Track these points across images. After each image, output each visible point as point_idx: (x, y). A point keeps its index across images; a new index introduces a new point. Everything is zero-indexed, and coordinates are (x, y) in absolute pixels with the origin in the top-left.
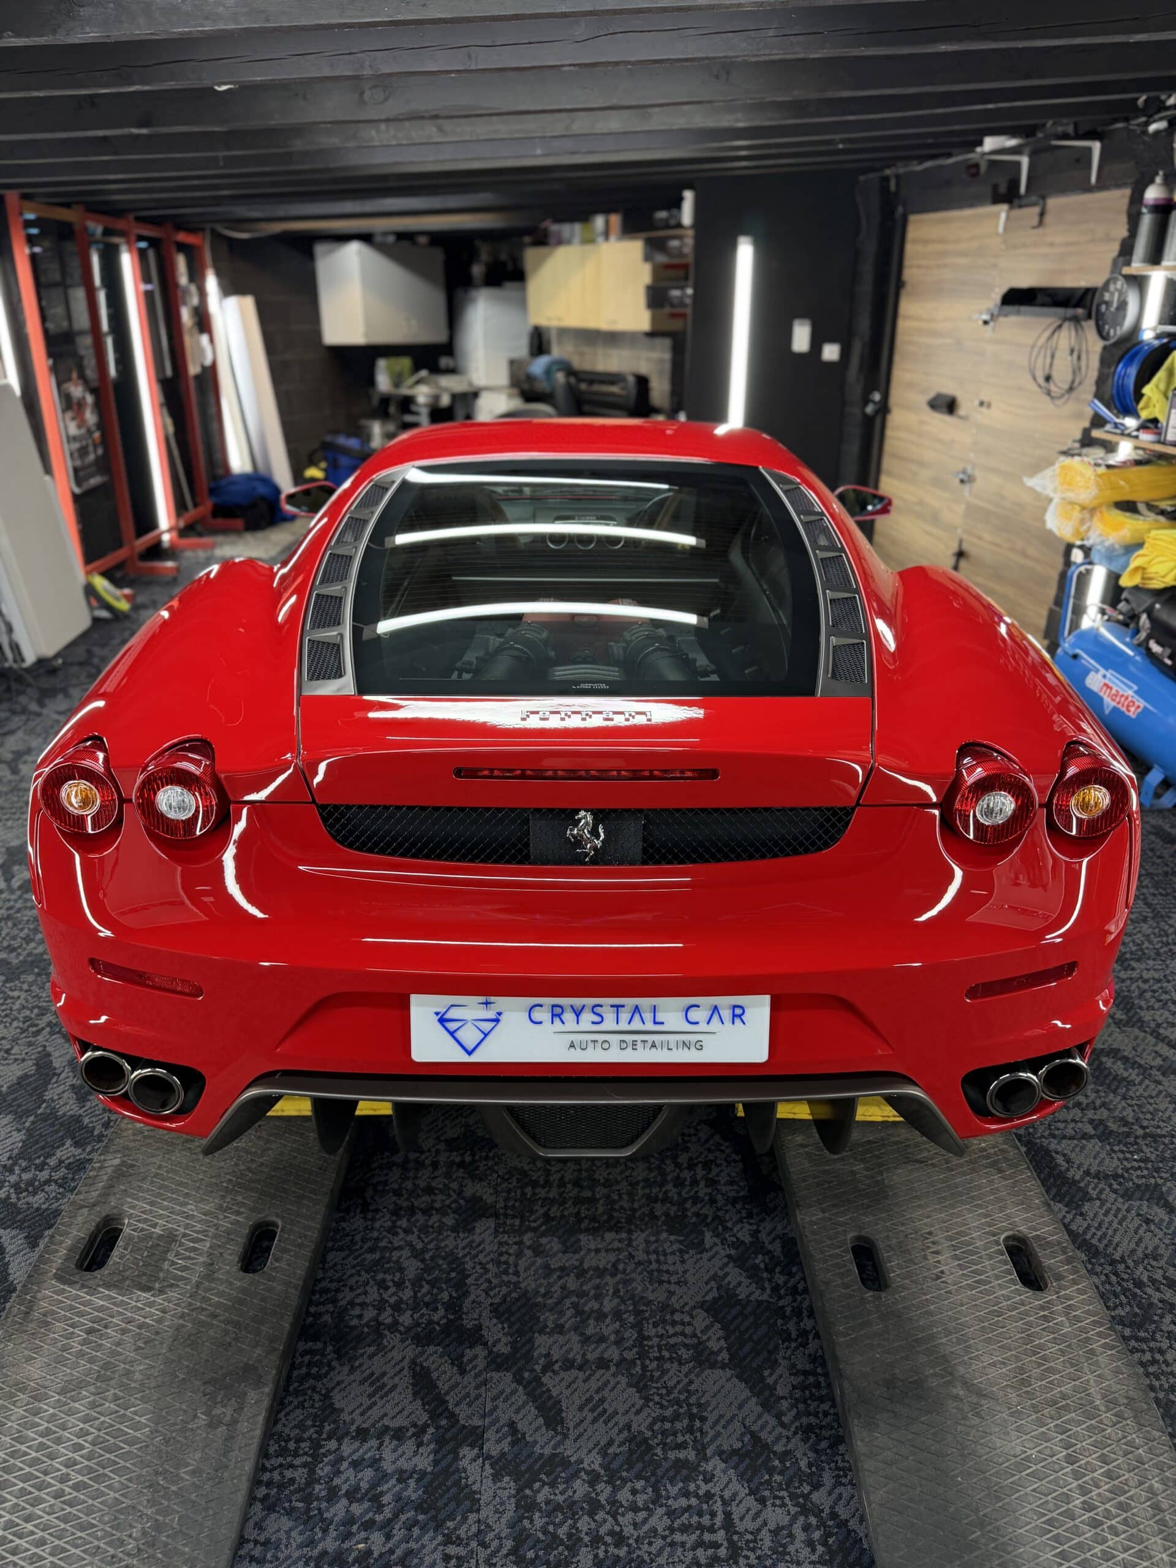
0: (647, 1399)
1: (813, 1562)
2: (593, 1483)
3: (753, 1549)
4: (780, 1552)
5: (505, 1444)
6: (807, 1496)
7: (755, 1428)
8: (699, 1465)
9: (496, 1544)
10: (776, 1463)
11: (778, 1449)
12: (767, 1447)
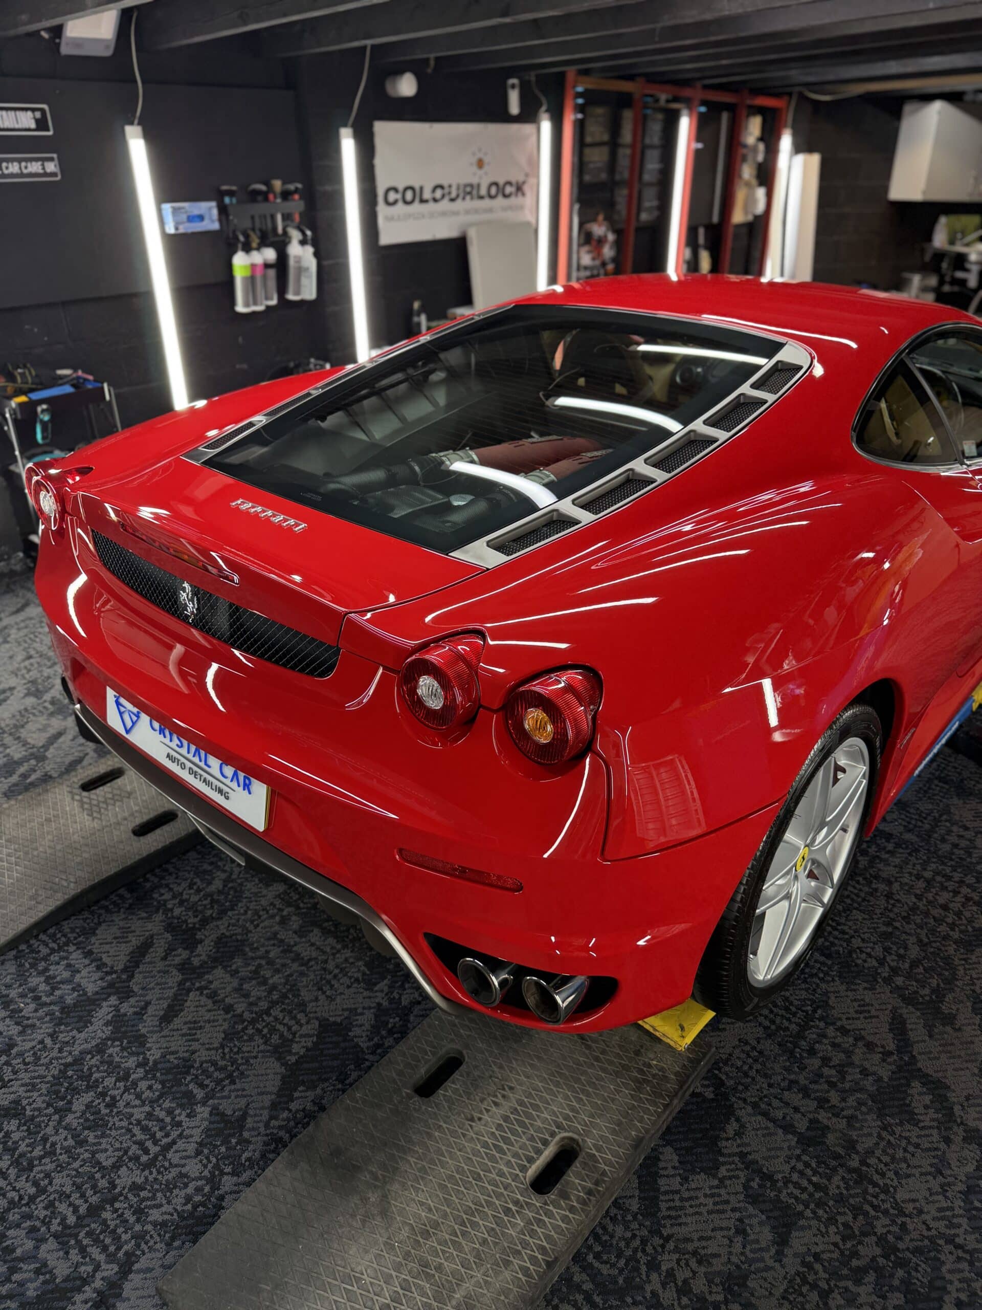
0: (222, 1046)
1: (176, 1210)
2: (139, 1065)
3: (159, 1172)
4: (169, 1187)
5: (132, 1010)
6: (222, 1173)
7: (251, 1112)
8: (196, 1104)
9: (65, 1054)
10: (234, 1141)
11: (246, 1134)
12: (242, 1128)
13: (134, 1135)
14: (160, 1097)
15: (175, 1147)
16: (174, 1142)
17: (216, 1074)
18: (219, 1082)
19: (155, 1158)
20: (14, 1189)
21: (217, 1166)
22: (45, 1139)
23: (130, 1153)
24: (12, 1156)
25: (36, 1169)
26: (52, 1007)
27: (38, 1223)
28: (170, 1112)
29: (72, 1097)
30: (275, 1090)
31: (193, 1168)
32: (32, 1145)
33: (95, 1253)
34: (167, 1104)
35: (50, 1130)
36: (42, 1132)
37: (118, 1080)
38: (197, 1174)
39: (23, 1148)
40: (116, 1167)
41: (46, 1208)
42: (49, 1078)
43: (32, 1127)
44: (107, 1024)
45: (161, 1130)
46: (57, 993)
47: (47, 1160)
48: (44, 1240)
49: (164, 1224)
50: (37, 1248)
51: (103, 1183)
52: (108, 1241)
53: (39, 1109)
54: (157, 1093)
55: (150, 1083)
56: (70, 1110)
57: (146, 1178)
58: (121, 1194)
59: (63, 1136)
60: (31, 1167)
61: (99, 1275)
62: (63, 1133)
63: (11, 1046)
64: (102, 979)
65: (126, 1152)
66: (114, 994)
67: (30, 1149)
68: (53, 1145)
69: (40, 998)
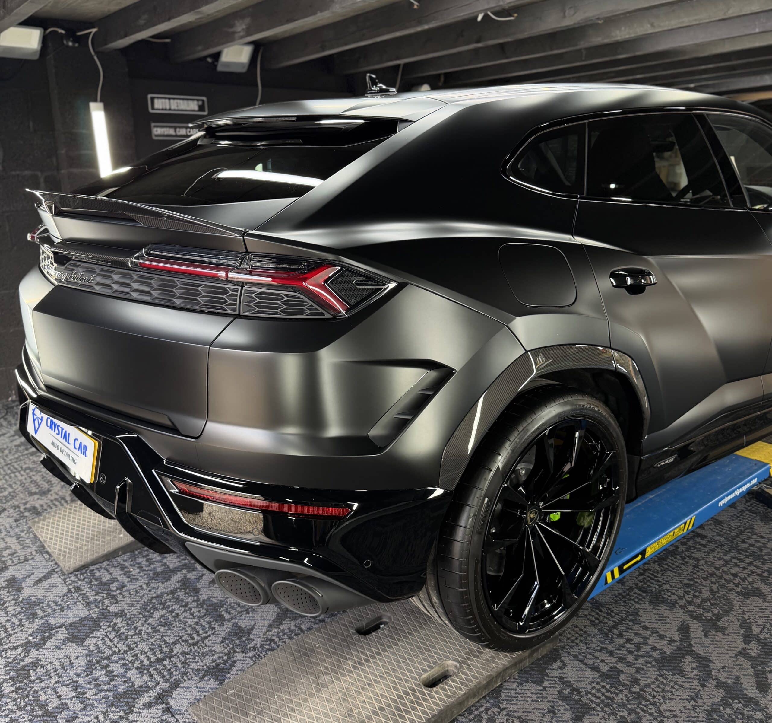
1: (206, 665)
2: (194, 601)
3: (198, 648)
4: (204, 655)
5: (193, 577)
6: (235, 652)
7: (256, 627)
8: (225, 621)
9: (152, 593)
10: (244, 639)
11: (251, 637)
12: (249, 633)
13: (186, 631)
14: (205, 615)
15: (209, 638)
16: (209, 636)
17: (238, 609)
18: (239, 612)
19: (198, 642)
20: (116, 647)
21: (233, 648)
22: (136, 628)
23: (184, 638)
24: (117, 633)
25: (129, 640)
26: (149, 572)
27: (127, 662)
28: (209, 623)
29: (154, 611)
30: (272, 619)
31: (218, 648)
32: (129, 630)
33: (157, 677)
34: (207, 619)
35: (139, 624)
36: (135, 625)
37: (181, 606)
38: (220, 651)
39: (123, 630)
40: (174, 643)
41: (133, 656)
42: (142, 602)
43: (130, 622)
44: (178, 582)
45: (203, 630)
46: (152, 566)
47: (136, 637)
48: (130, 669)
49: (198, 670)
50: (126, 672)
51: (165, 649)
52: (165, 673)
53: (135, 615)
54: (203, 614)
55: (199, 609)
56: (152, 617)
57: (191, 650)
58: (176, 655)
59: (146, 628)
60: (127, 638)
61: (158, 687)
62: (146, 626)
63: (123, 587)
64: (180, 562)
65: (181, 638)
66: (185, 569)
67: (127, 631)
68: (141, 631)
69: (142, 567)
